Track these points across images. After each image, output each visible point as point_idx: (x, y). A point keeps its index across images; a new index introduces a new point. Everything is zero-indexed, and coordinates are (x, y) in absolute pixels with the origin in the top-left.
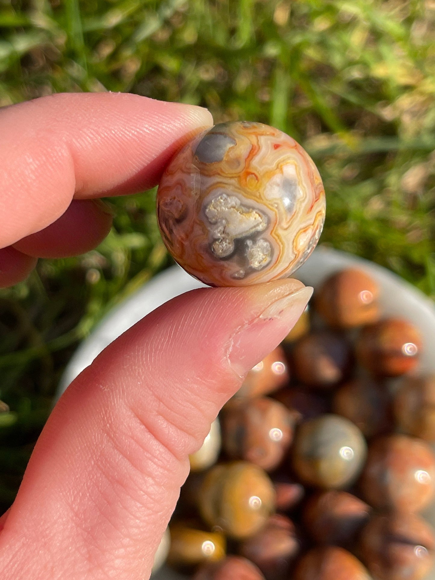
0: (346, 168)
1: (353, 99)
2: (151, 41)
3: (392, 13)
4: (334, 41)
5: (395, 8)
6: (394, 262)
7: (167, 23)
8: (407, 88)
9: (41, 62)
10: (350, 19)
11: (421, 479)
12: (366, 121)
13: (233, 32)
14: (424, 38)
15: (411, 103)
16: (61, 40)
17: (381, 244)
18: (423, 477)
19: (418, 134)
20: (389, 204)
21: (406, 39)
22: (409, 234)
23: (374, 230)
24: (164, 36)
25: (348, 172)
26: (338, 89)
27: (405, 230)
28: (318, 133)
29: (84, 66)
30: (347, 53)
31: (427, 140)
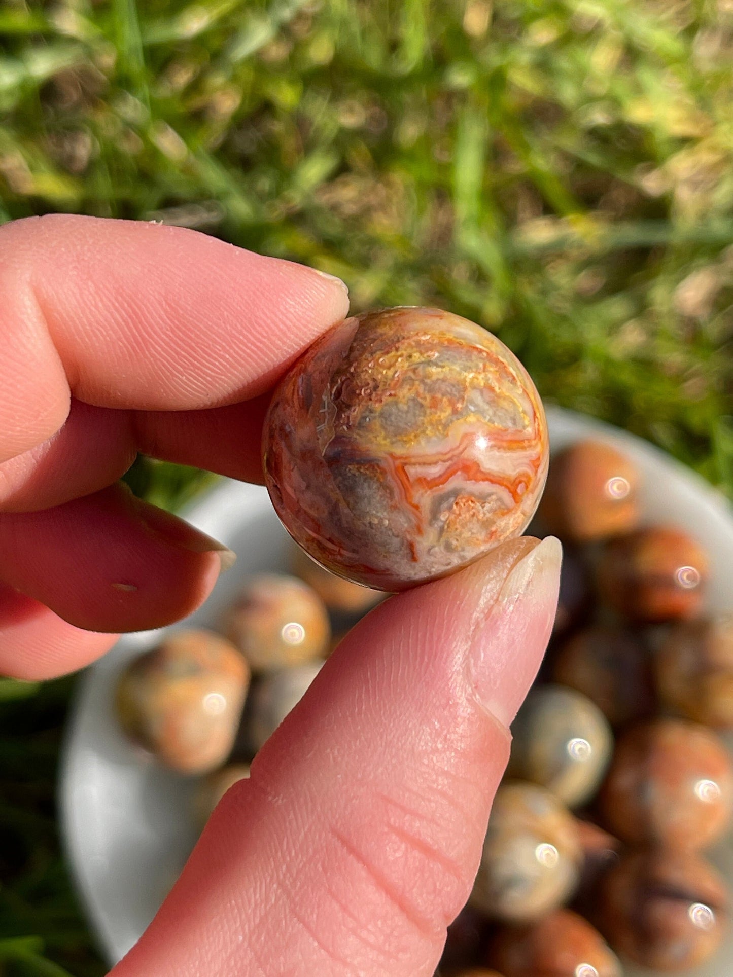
0: (583, 273)
1: (594, 159)
2: (258, 62)
3: (664, 17)
4: (563, 63)
5: (668, 8)
6: (662, 432)
7: (284, 31)
8: (685, 142)
9: (73, 95)
10: (590, 27)
11: (705, 794)
12: (617, 196)
13: (394, 46)
14: (716, 59)
15: (694, 167)
16: (108, 60)
17: (639, 400)
18: (708, 791)
19: (703, 216)
20: (653, 334)
21: (684, 60)
22: (687, 384)
23: (627, 377)
24: (278, 53)
25: (586, 281)
26: (570, 142)
27: (680, 377)
28: (536, 215)
29: (144, 101)
30: (585, 82)
31: (719, 227)
